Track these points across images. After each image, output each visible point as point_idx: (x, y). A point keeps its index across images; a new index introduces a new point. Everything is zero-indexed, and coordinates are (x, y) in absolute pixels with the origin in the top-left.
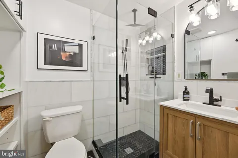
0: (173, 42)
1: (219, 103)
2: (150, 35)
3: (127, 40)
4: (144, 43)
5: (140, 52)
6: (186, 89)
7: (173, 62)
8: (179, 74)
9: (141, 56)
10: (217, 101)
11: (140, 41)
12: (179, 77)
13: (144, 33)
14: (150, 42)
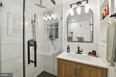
0: (62, 22)
1: (82, 52)
2: (50, 15)
3: (35, 15)
4: (46, 19)
5: (44, 24)
6: (68, 46)
7: (62, 32)
8: (65, 39)
9: (44, 27)
10: (81, 51)
11: (44, 18)
12: (65, 40)
13: (47, 13)
14: (50, 20)
